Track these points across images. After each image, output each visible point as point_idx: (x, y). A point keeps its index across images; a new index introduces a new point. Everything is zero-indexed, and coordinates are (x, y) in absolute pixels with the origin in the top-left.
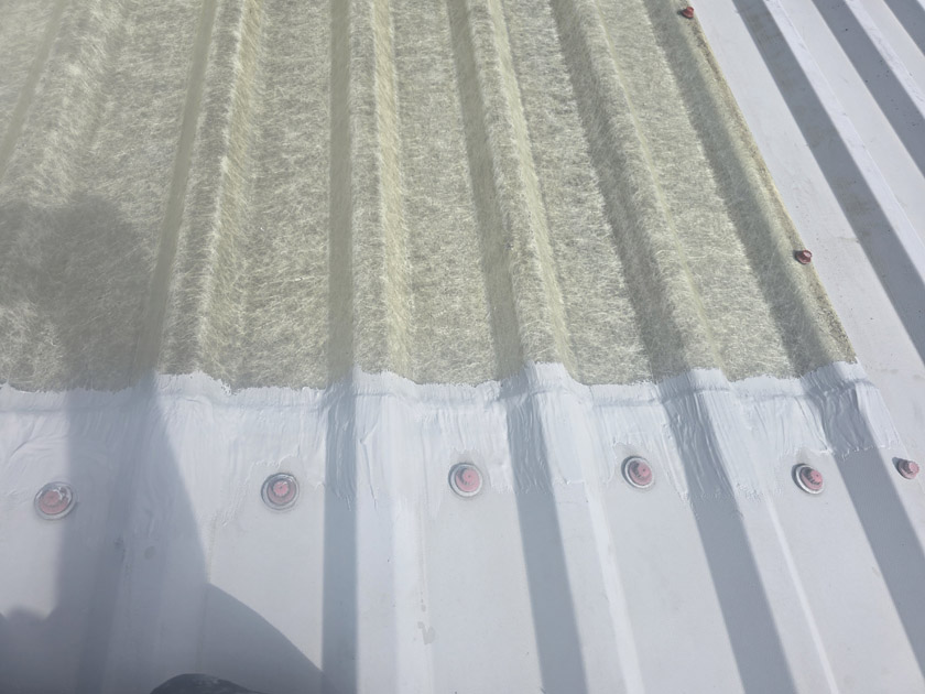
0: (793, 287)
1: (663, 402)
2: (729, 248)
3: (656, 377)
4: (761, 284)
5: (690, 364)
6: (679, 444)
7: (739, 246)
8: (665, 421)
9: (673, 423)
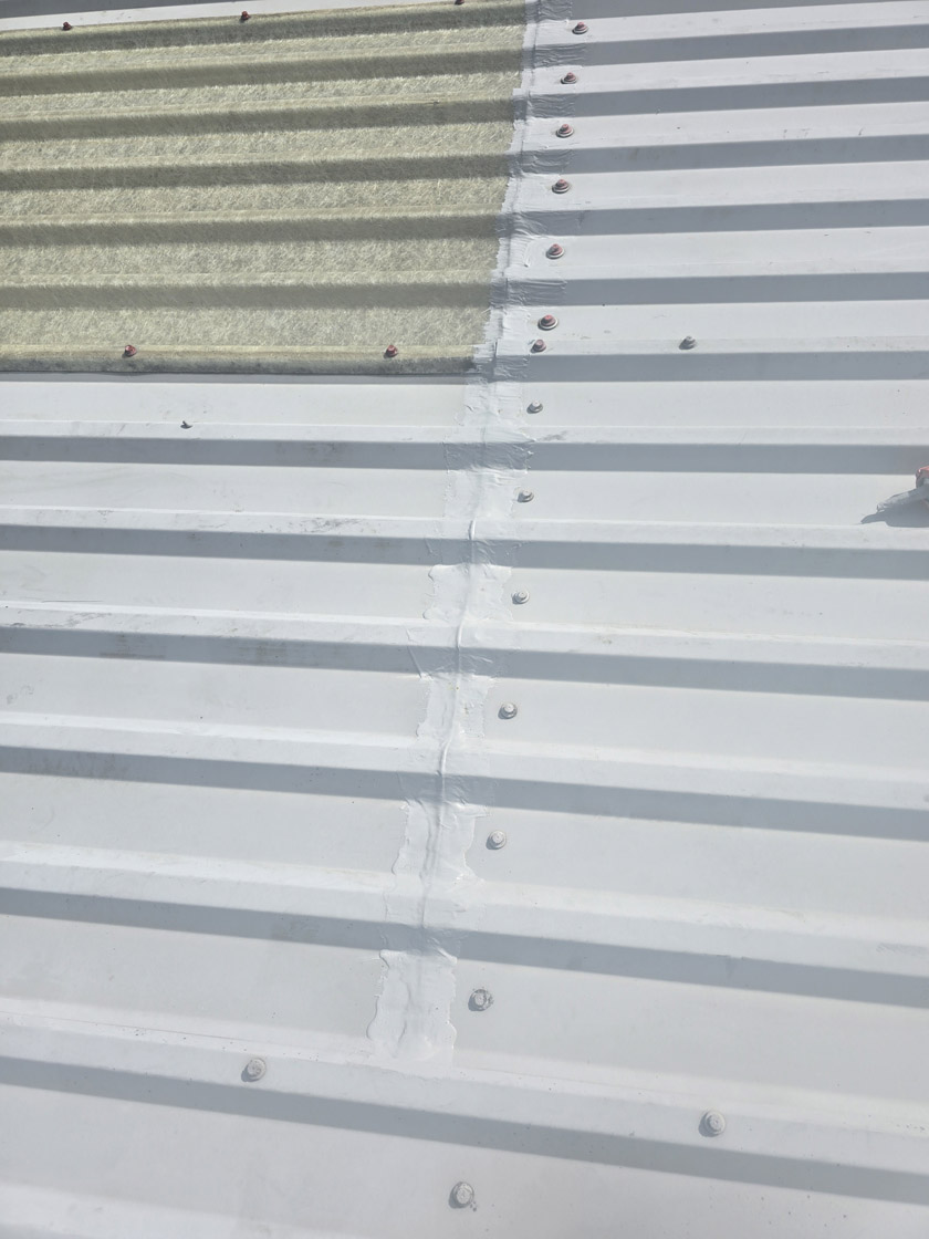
0: (477, 10)
1: (534, 67)
2: (441, 36)
3: (520, 69)
4: (468, 27)
5: (520, 47)
6: (558, 64)
7: (441, 31)
8: (544, 69)
9: (546, 65)
